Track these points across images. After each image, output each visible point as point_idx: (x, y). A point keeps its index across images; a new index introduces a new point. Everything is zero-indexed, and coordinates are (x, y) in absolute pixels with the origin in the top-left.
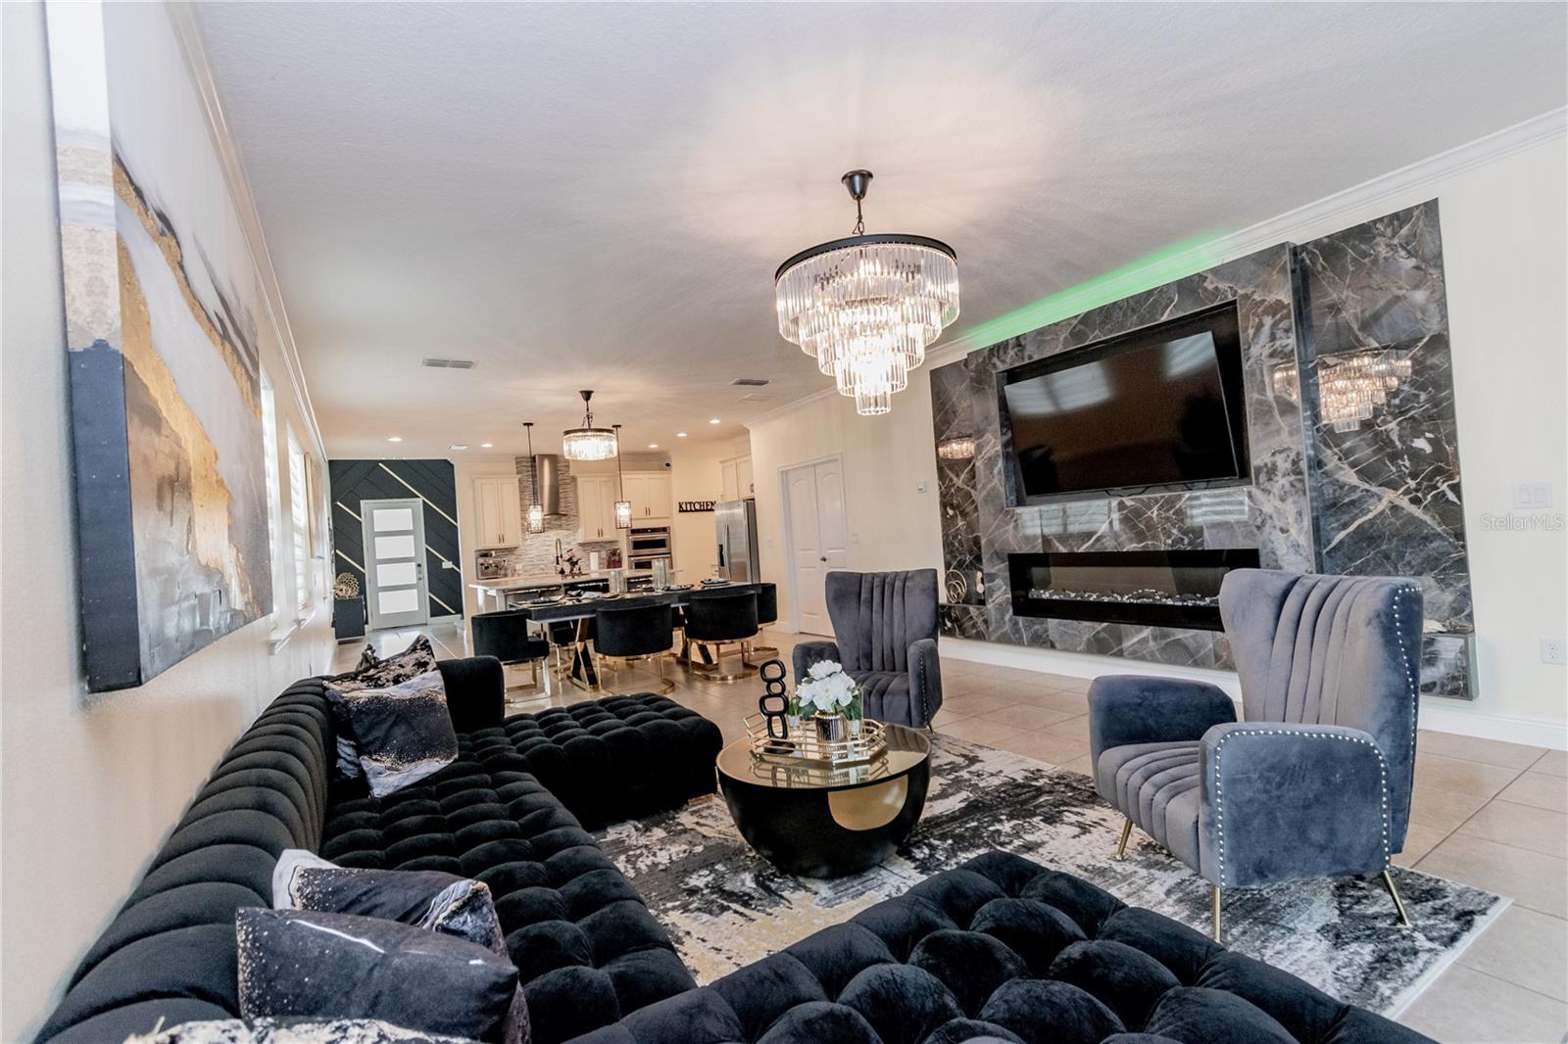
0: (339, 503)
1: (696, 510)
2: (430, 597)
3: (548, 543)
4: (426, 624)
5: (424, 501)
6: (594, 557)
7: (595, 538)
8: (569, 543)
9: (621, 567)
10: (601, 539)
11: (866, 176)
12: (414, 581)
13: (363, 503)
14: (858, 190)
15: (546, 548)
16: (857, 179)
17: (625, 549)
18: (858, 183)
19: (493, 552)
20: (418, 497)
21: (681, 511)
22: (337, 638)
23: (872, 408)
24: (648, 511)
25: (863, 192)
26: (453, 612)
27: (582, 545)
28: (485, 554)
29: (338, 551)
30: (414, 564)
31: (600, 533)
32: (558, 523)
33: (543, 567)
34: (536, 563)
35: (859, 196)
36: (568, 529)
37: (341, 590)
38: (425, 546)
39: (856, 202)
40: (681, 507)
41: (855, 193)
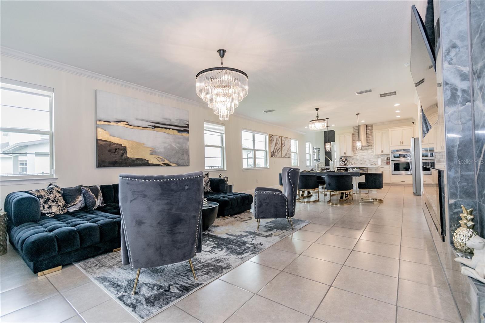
3: (364, 155)
6: (380, 160)
7: (379, 153)
8: (372, 155)
9: (389, 164)
10: (382, 154)
11: (224, 51)
13: (332, 143)
14: (222, 55)
15: (363, 156)
16: (222, 51)
17: (391, 158)
18: (222, 53)
23: (225, 118)
24: (402, 143)
25: (223, 55)
29: (326, 157)
31: (382, 151)
33: (362, 163)
34: (359, 161)
35: (222, 56)
36: (372, 150)
39: (221, 58)
41: (221, 56)
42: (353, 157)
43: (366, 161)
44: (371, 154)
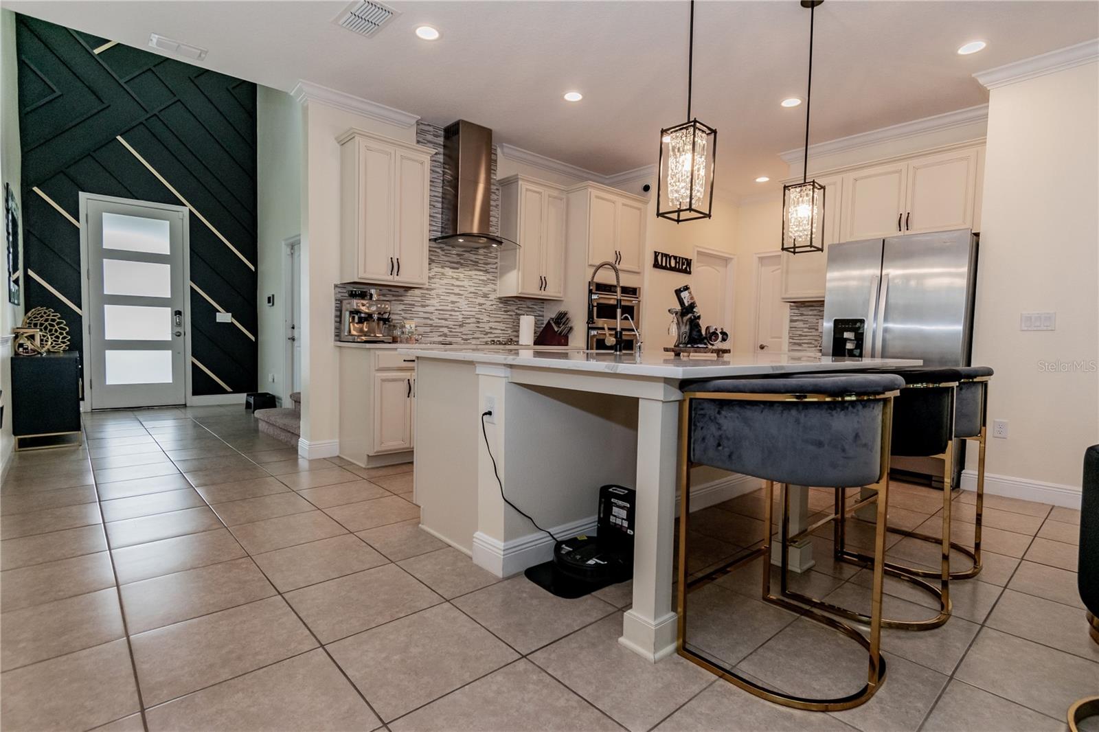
0: (35, 189)
1: (672, 269)
2: (193, 364)
3: (457, 290)
4: (185, 406)
5: (190, 210)
6: (527, 324)
7: (533, 290)
8: (485, 296)
10: (542, 294)
12: (169, 338)
13: (83, 196)
17: (580, 317)
19: (373, 291)
20: (184, 205)
21: (656, 265)
22: (15, 433)
24: (618, 258)
26: (229, 389)
27: (505, 301)
28: (358, 291)
29: (31, 273)
30: (168, 311)
31: (543, 283)
32: (473, 257)
33: (446, 330)
34: (436, 322)
36: (486, 271)
37: (32, 337)
38: (189, 283)
40: (656, 260)
42: (410, 297)
43: (461, 326)
44: (485, 290)
